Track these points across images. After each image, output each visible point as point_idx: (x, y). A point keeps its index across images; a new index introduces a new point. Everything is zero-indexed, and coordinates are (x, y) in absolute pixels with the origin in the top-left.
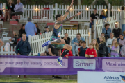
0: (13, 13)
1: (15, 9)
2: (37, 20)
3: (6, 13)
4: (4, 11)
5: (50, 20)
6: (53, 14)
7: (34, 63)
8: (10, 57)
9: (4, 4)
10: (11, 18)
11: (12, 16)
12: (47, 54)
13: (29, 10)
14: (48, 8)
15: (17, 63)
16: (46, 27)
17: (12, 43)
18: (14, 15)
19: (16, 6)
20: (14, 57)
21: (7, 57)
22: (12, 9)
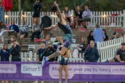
0: (81, 19)
1: (83, 16)
2: (105, 26)
3: (75, 20)
4: (72, 18)
5: (118, 26)
6: (121, 21)
7: (103, 70)
8: (79, 63)
9: (72, 11)
10: (79, 25)
11: (80, 22)
12: (116, 60)
13: (97, 16)
14: (116, 15)
15: (86, 70)
16: (115, 34)
17: (80, 49)
18: (82, 21)
19: (84, 12)
20: (82, 63)
21: (76, 63)
22: (80, 16)
